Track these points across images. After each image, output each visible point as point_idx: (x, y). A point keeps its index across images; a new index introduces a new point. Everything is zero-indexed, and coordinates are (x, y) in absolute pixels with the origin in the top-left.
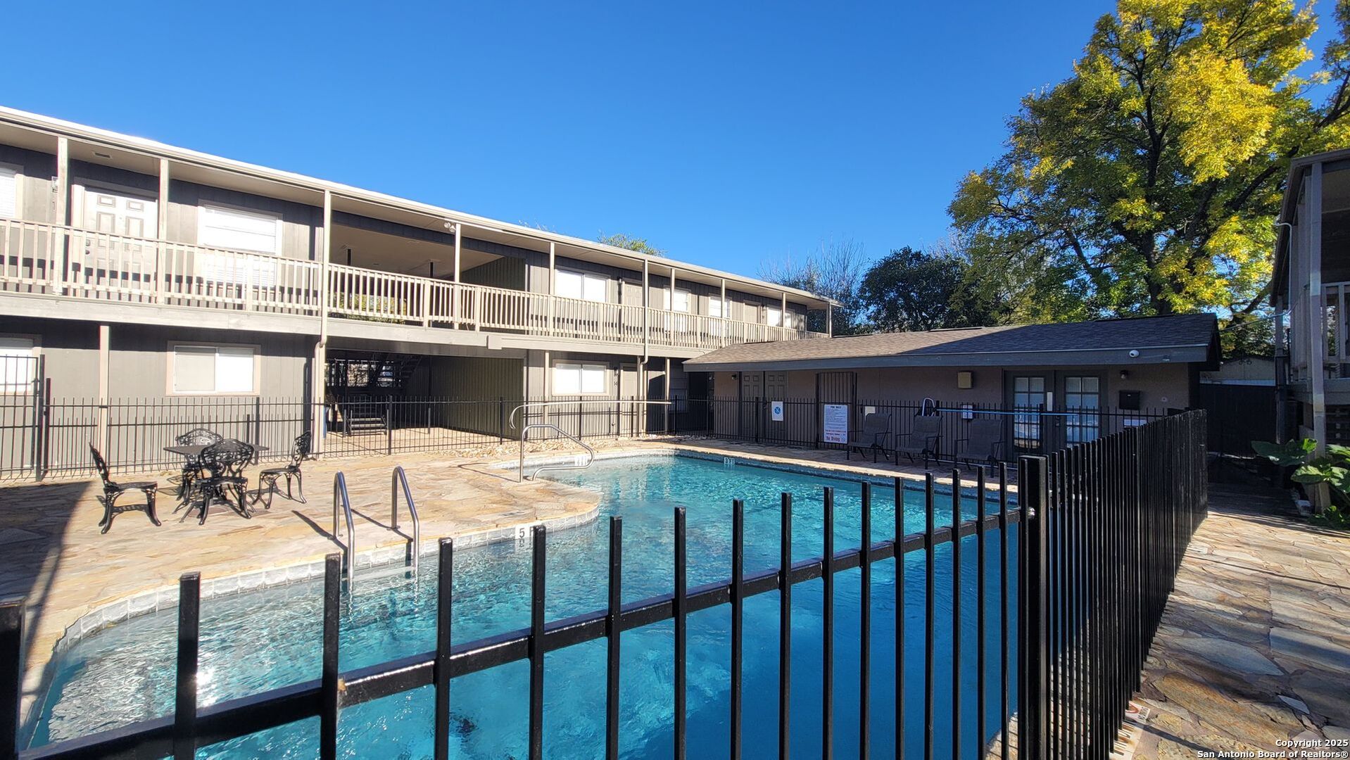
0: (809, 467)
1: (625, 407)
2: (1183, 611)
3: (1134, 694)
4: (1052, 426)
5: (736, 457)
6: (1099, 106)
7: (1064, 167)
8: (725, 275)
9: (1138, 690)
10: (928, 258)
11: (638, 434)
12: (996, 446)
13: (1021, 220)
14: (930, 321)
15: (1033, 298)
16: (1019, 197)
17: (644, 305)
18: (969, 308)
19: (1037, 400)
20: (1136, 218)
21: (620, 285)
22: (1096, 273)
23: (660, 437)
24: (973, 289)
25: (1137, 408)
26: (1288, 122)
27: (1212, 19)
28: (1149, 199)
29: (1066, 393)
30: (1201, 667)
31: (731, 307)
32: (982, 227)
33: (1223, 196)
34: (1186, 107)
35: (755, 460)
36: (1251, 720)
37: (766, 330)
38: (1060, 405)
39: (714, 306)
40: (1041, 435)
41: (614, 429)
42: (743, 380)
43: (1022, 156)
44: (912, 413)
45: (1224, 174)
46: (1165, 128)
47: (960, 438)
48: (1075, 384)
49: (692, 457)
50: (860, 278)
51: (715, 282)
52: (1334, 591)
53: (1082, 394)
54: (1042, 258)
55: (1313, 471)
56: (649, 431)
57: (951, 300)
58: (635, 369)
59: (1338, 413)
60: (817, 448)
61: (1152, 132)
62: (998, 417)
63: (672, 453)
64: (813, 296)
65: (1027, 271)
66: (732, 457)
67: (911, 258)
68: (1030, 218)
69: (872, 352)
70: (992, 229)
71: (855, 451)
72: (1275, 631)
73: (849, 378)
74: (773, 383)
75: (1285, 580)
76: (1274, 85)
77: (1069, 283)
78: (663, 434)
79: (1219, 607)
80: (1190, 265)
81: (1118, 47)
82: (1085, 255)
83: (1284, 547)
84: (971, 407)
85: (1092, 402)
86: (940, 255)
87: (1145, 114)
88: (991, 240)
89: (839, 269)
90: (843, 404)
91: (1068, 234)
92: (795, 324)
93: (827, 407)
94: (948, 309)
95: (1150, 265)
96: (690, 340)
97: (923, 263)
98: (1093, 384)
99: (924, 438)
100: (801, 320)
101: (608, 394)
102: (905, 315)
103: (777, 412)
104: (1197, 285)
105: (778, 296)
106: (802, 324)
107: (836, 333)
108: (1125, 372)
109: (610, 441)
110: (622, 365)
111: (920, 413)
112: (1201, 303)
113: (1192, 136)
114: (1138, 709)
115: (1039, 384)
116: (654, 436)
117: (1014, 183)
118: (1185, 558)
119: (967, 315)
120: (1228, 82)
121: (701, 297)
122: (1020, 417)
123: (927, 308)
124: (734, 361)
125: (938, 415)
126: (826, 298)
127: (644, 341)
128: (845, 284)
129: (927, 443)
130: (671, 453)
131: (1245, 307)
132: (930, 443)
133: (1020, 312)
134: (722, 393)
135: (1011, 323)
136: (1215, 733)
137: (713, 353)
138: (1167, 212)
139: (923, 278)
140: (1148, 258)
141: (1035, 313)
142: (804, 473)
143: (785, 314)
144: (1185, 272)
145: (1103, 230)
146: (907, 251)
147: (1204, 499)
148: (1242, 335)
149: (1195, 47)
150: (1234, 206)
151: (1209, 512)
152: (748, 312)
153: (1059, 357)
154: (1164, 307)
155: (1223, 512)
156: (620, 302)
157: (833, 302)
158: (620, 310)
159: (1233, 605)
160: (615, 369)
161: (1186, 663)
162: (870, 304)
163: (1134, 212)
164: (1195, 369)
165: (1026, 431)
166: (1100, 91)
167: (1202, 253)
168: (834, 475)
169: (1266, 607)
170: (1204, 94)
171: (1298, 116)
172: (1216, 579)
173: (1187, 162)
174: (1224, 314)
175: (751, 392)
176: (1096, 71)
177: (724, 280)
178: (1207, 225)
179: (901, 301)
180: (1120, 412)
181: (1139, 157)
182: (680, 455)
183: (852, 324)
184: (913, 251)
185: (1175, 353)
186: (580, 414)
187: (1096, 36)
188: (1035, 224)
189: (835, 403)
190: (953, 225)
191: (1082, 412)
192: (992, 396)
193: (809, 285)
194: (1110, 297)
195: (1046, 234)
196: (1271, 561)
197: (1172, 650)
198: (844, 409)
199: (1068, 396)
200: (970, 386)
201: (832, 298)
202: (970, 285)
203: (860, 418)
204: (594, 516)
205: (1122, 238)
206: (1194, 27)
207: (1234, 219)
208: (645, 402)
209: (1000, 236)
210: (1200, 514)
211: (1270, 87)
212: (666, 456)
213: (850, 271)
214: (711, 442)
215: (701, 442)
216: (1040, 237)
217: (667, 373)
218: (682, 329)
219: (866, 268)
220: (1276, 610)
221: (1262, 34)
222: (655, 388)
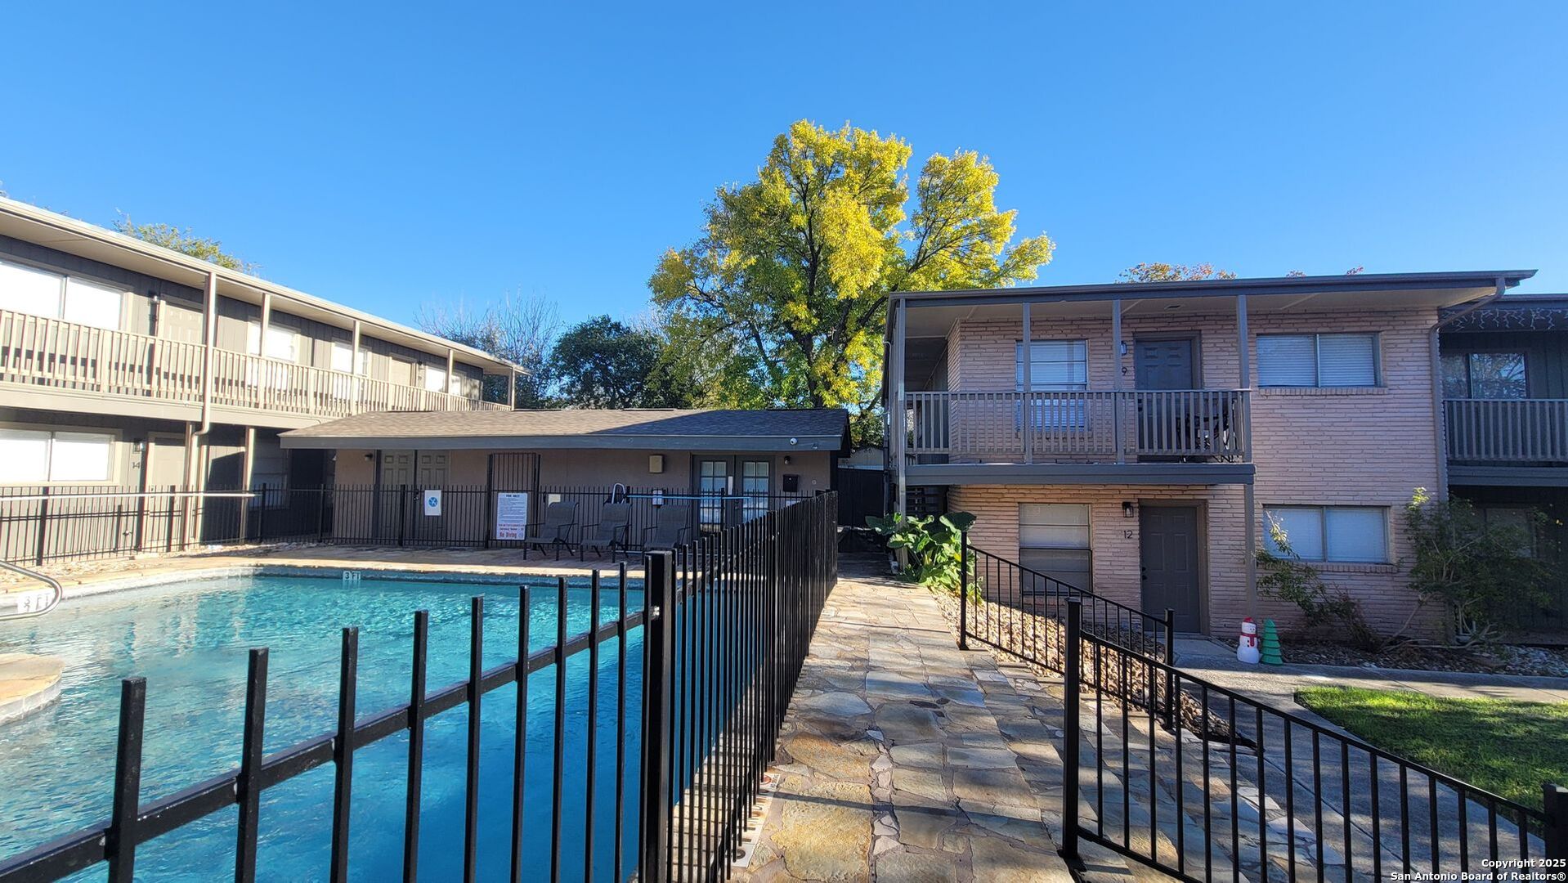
0: (472, 573)
1: (156, 502)
2: (813, 672)
3: (769, 764)
4: (731, 508)
5: (362, 570)
6: (776, 215)
7: (749, 263)
8: (361, 316)
9: (773, 759)
10: (628, 331)
11: (182, 546)
12: (682, 532)
13: (714, 306)
14: (627, 400)
15: (722, 384)
16: (713, 284)
17: (205, 341)
18: (667, 389)
19: (720, 484)
20: (800, 321)
21: (154, 306)
22: (771, 365)
23: (228, 548)
24: (669, 369)
25: (796, 491)
26: (893, 264)
27: (851, 167)
28: (810, 306)
29: (743, 477)
30: (820, 722)
31: (369, 361)
32: (680, 306)
33: (856, 313)
34: (833, 234)
35: (394, 571)
36: (848, 759)
37: (423, 396)
38: (738, 489)
39: (338, 355)
40: (722, 519)
41: (130, 541)
42: (383, 461)
43: (716, 243)
44: (601, 499)
45: (856, 296)
46: (820, 247)
47: (649, 526)
48: (750, 468)
49: (287, 576)
50: (553, 343)
51: (346, 323)
52: (905, 633)
53: (757, 478)
54: (730, 346)
55: (899, 538)
56: (207, 539)
57: (649, 378)
58: (181, 442)
59: (916, 492)
60: (487, 547)
61: (812, 249)
62: (685, 503)
63: (251, 571)
64: (492, 358)
65: (718, 358)
66: (357, 569)
67: (610, 329)
68: (721, 305)
69: (558, 430)
70: (689, 310)
71: (535, 549)
72: (870, 675)
73: (530, 459)
74: (428, 466)
75: (879, 629)
76: (885, 233)
77: (751, 372)
78: (236, 543)
79: (837, 663)
80: (835, 367)
81: (789, 165)
82: (764, 348)
83: (881, 601)
84: (660, 492)
85: (763, 485)
86: (641, 330)
87: (807, 232)
88: (687, 321)
89: (528, 329)
90: (522, 491)
91: (752, 327)
92: (467, 390)
93: (502, 495)
94: (646, 387)
95: (810, 363)
96: (299, 402)
97: (622, 335)
98: (764, 468)
99: (612, 528)
100: (475, 387)
101: (117, 482)
102: (602, 390)
103: (433, 504)
104: (838, 384)
105: (443, 353)
106: (476, 392)
107: (521, 405)
108: (788, 458)
109: (119, 561)
110: (152, 434)
111: (609, 501)
112: (841, 400)
113: (836, 259)
114: (772, 777)
115: (721, 467)
116: (217, 548)
117: (709, 270)
118: (819, 623)
119: (664, 395)
120: (859, 221)
121: (319, 342)
122: (705, 502)
123: (625, 384)
124: (370, 435)
125: (628, 501)
126: (509, 362)
127: (203, 398)
128: (534, 347)
129: (615, 534)
130: (246, 573)
131: (868, 406)
132: (618, 534)
133: (712, 396)
134: (348, 480)
135: (704, 406)
136: (824, 780)
137: (335, 422)
138: (821, 319)
139: (621, 352)
140: (809, 357)
141: (724, 398)
142: (465, 582)
143: (452, 377)
144: (832, 372)
145: (777, 327)
146: (606, 320)
147: (834, 569)
148: (865, 429)
149: (840, 186)
150: (863, 322)
151: (839, 579)
152: (398, 371)
153: (736, 442)
154: (818, 400)
155: (849, 577)
156: (153, 331)
157: (518, 368)
158: (152, 347)
159: (846, 659)
160: (137, 441)
161: (811, 721)
162: (563, 375)
163: (799, 315)
164: (835, 456)
165: (710, 514)
166: (776, 202)
167: (842, 359)
168: (505, 581)
169: (864, 656)
170: (844, 226)
171: (897, 262)
172: (837, 638)
173: (834, 279)
174: (854, 410)
175: (394, 477)
176: (774, 182)
177: (358, 323)
178: (846, 335)
179: (598, 374)
180: (783, 494)
181: (804, 268)
182: (264, 575)
183: (541, 396)
184: (613, 321)
185: (821, 442)
186: (43, 518)
187: (774, 150)
188: (725, 312)
189: (513, 491)
190: (654, 300)
191: (756, 495)
192: (680, 481)
193: (488, 343)
194: (781, 389)
195: (734, 323)
196: (872, 615)
197: (802, 711)
198: (523, 498)
199: (745, 480)
200: (660, 471)
201: (518, 363)
202: (667, 365)
203: (543, 507)
204: (44, 701)
205: (791, 336)
206: (840, 169)
207: (862, 333)
208: (202, 496)
209: (695, 319)
210: (832, 581)
211: (882, 233)
212: (237, 577)
213: (541, 333)
214: (324, 551)
215: (307, 552)
216: (729, 325)
217: (250, 450)
218: (282, 383)
219: (560, 332)
220: (873, 657)
221: (879, 190)
222: (224, 474)
